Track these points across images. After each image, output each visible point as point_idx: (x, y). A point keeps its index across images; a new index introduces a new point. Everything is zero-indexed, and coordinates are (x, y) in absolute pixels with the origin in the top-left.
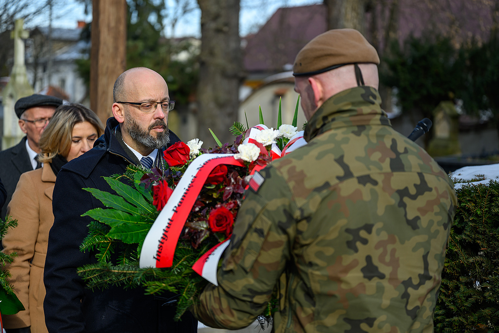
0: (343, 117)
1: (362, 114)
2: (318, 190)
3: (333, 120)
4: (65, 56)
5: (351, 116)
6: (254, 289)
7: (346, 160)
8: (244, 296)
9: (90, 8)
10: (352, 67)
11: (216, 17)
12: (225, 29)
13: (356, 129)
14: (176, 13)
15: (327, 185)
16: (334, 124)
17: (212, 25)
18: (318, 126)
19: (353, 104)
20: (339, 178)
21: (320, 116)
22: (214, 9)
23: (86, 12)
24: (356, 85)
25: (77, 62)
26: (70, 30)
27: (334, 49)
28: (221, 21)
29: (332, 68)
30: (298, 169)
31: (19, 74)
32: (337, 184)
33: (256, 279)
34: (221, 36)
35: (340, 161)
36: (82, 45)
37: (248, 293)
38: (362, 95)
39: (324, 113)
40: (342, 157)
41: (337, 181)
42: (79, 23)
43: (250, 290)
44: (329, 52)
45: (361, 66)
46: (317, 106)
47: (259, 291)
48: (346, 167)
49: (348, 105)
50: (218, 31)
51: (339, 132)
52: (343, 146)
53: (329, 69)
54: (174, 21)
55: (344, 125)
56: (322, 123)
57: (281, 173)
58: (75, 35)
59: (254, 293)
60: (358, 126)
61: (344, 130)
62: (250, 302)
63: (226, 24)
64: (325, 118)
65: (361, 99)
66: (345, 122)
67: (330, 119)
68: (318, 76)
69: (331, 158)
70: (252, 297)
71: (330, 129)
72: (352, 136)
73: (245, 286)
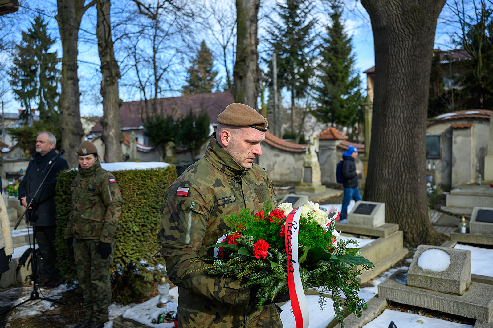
11: (68, 109)
12: (73, 114)
17: (66, 112)
22: (67, 105)
26: (14, 114)
34: (71, 117)
36: (21, 121)
42: (19, 110)
50: (69, 115)
58: (17, 116)
63: (73, 112)
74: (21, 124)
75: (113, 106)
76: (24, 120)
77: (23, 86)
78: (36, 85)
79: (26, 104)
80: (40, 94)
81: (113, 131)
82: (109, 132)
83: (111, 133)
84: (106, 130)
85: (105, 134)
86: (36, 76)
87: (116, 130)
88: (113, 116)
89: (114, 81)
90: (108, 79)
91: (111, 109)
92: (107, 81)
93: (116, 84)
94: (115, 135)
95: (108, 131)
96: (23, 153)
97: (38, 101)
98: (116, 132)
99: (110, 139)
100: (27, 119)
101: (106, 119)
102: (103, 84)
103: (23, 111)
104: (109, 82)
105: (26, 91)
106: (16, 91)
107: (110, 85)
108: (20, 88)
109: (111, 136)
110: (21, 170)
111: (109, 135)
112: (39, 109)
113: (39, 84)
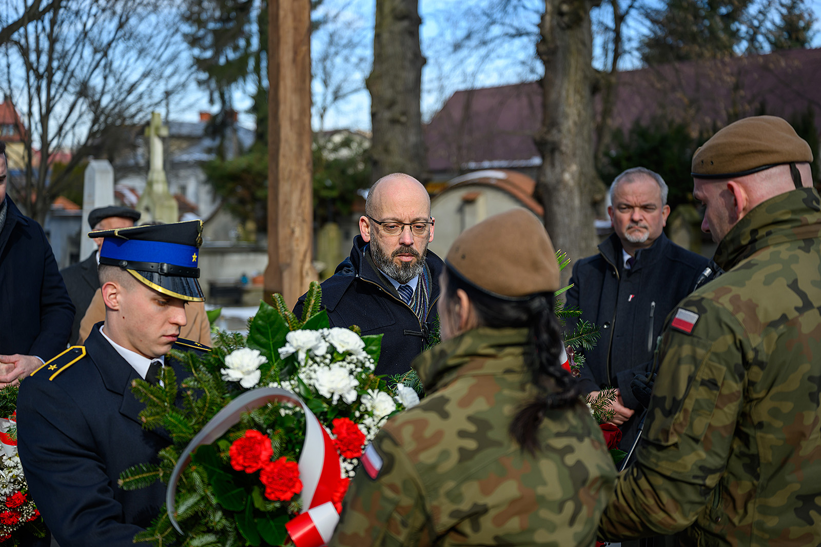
0: (783, 230)
1: (807, 225)
2: (774, 324)
3: (769, 234)
4: (185, 157)
5: (792, 228)
6: (708, 466)
7: (801, 286)
8: (695, 477)
9: (216, 95)
10: (787, 167)
11: (391, 105)
12: (403, 119)
13: (802, 244)
14: (325, 99)
15: (784, 317)
16: (771, 239)
17: (386, 115)
18: (744, 242)
19: (794, 212)
20: (797, 309)
21: (747, 230)
22: (388, 94)
23: (212, 101)
24: (792, 187)
25: (201, 164)
26: (192, 125)
27: (764, 144)
28: (398, 109)
29: (761, 168)
30: (744, 298)
31: (157, 182)
32: (797, 318)
33: (708, 450)
34: (398, 128)
35: (794, 286)
36: (207, 143)
37: (699, 473)
38: (804, 201)
39: (753, 226)
40: (795, 281)
41: (796, 314)
42: (202, 114)
43: (702, 468)
44: (758, 148)
45: (798, 166)
46: (737, 218)
47: (713, 468)
48: (802, 295)
49: (787, 213)
50: (394, 121)
51: (782, 248)
52: (793, 267)
53: (757, 169)
54: (322, 111)
55: (786, 239)
56: (749, 238)
57: (722, 304)
58: (199, 131)
59: (706, 471)
60: (804, 240)
61: (788, 245)
62: (701, 485)
63: (404, 113)
64: (754, 232)
65: (803, 206)
66: (787, 236)
67: (762, 232)
68: (740, 179)
69: (781, 283)
70: (704, 478)
71: (767, 246)
72: (800, 253)
73: (695, 464)
74: (209, 151)
75: (577, 91)
76: (214, 139)
77: (218, 48)
78: (248, 43)
79: (222, 96)
80: (257, 70)
81: (574, 168)
82: (563, 171)
83: (567, 176)
84: (553, 165)
85: (549, 177)
86: (249, 21)
87: (581, 166)
88: (575, 123)
89: (582, 13)
90: (565, 8)
91: (571, 100)
92: (561, 14)
93: (585, 24)
94: (579, 185)
95: (558, 169)
96: (239, 230)
97: (251, 88)
98: (582, 173)
99: (563, 195)
100: (223, 137)
101: (554, 132)
102: (548, 24)
103: (213, 118)
104: (566, 19)
105: (222, 61)
106: (200, 63)
107: (569, 27)
108: (208, 54)
109: (565, 185)
110: (244, 276)
111: (560, 181)
112: (254, 110)
113: (255, 42)
